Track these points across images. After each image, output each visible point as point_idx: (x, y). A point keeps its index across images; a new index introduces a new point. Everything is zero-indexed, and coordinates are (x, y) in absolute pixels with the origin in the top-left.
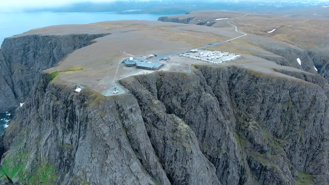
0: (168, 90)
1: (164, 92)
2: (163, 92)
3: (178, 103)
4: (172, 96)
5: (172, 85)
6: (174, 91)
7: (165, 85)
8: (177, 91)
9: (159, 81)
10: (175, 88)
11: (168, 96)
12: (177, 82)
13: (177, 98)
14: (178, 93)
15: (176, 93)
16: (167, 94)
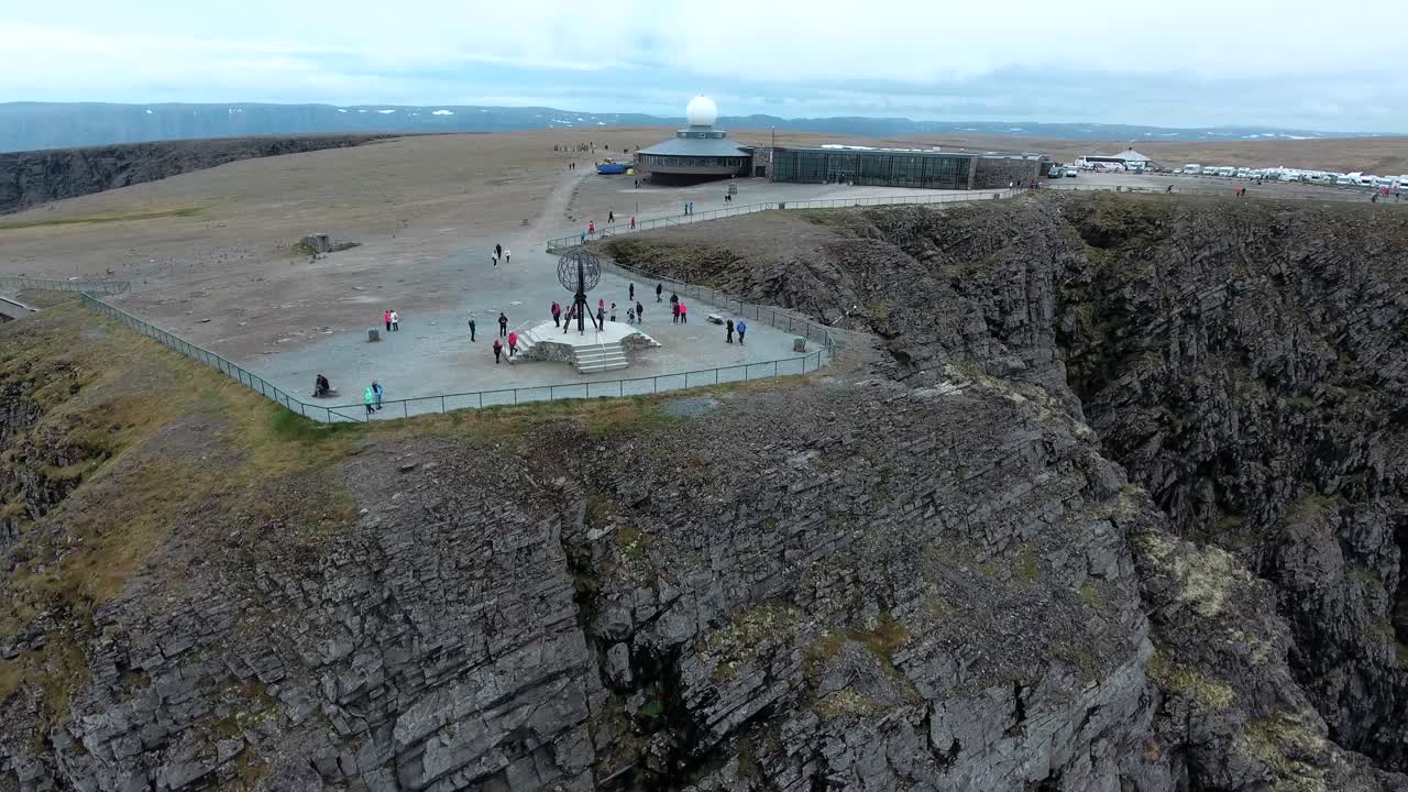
0: (1216, 416)
1: (1169, 444)
2: (1154, 444)
3: (1357, 589)
4: (1269, 492)
5: (1274, 350)
6: (1294, 435)
7: (1175, 347)
8: (1334, 423)
9: (1080, 309)
10: (1308, 393)
11: (1209, 493)
12: (1332, 313)
13: (1337, 520)
14: (1355, 458)
15: (1328, 451)
16: (1206, 469)
